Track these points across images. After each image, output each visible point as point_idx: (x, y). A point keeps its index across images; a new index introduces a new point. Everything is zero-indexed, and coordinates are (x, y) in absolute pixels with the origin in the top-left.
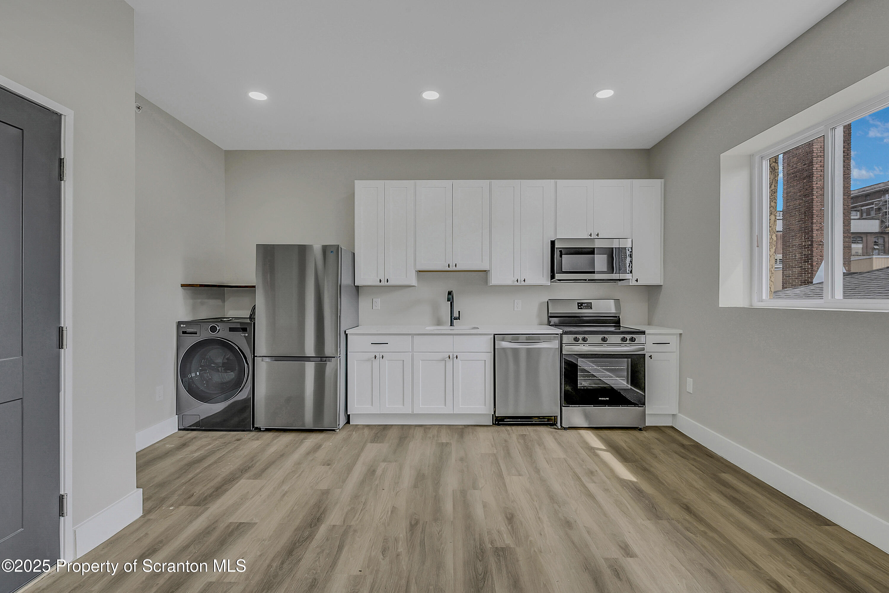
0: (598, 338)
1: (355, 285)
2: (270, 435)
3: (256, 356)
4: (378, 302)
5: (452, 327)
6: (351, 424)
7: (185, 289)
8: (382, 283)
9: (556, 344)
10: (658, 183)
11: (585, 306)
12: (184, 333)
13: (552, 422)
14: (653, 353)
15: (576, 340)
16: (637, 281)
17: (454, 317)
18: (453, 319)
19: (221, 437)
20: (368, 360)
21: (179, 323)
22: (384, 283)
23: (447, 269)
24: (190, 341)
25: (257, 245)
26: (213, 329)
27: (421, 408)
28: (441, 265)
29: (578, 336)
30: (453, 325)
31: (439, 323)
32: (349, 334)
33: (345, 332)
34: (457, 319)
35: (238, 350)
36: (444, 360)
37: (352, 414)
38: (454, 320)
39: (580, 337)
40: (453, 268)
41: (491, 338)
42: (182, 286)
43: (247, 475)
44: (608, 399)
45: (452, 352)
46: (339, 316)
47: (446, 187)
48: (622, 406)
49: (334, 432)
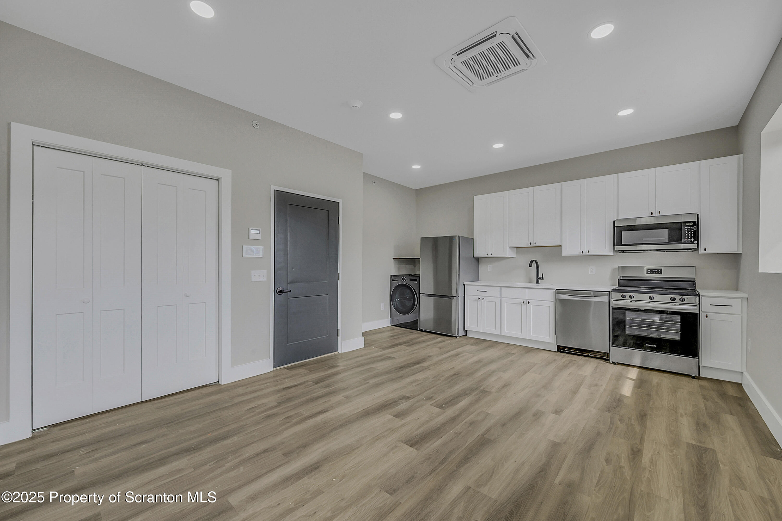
0: (646, 296)
1: (474, 257)
2: (426, 333)
3: (421, 293)
4: (491, 267)
5: (537, 284)
6: (468, 336)
7: (394, 260)
8: (488, 256)
9: (606, 299)
10: (734, 159)
11: (655, 272)
12: (393, 280)
13: (605, 358)
14: (709, 313)
15: (624, 297)
16: (705, 250)
17: (539, 278)
18: (538, 279)
19: (405, 331)
20: (476, 300)
21: (391, 276)
22: (489, 255)
23: (530, 246)
24: (396, 284)
25: (421, 238)
26: (403, 279)
27: (506, 332)
28: (526, 244)
29: (625, 294)
30: (538, 283)
31: (530, 282)
32: (466, 285)
33: (463, 283)
34: (541, 279)
35: (413, 290)
36: (520, 304)
37: (469, 330)
38: (540, 280)
39: (628, 295)
40: (533, 245)
41: (553, 292)
42: (393, 258)
43: (405, 345)
44: (656, 346)
45: (526, 299)
46: (458, 274)
47: (529, 193)
48: (673, 355)
49: (456, 338)
